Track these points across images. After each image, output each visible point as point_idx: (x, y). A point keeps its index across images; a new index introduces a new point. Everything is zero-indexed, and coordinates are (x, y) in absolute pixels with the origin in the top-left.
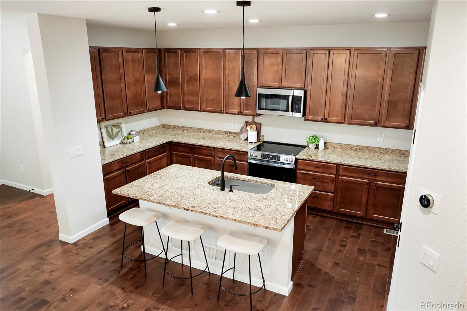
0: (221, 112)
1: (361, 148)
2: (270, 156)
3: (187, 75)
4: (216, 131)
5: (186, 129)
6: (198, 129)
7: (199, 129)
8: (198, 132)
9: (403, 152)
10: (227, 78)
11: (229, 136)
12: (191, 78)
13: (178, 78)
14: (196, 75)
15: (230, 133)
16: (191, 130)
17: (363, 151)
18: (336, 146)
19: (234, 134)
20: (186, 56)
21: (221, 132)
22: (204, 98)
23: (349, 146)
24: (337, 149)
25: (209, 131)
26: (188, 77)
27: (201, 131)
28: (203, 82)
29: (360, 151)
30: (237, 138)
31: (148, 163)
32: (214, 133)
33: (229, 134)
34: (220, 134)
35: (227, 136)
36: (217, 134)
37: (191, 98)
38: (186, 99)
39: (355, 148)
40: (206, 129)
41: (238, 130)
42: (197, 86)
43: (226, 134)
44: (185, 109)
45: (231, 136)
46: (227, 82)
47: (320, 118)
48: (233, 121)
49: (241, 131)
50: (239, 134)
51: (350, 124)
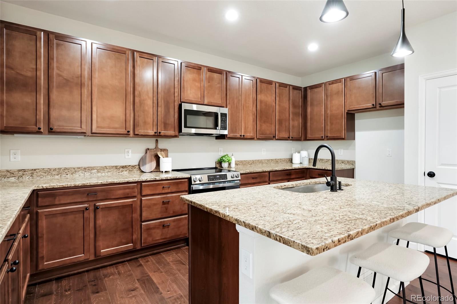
1: (254, 161)
2: (217, 176)
3: (59, 75)
4: (98, 168)
5: (31, 172)
6: (60, 169)
7: (63, 169)
8: (59, 175)
9: (277, 160)
11: (122, 171)
12: (67, 80)
14: (80, 77)
15: (123, 167)
16: (42, 174)
17: (256, 164)
19: (130, 168)
21: (108, 167)
23: (247, 162)
24: (240, 166)
25: (85, 169)
26: (61, 78)
27: (66, 171)
28: (95, 90)
29: (254, 164)
30: (136, 172)
33: (121, 169)
34: (106, 170)
35: (119, 172)
36: (101, 171)
37: (66, 114)
41: (135, 162)
42: (81, 96)
43: (116, 170)
45: (126, 171)
47: (238, 135)
48: (126, 150)
49: (142, 161)
50: (138, 167)
51: (259, 139)
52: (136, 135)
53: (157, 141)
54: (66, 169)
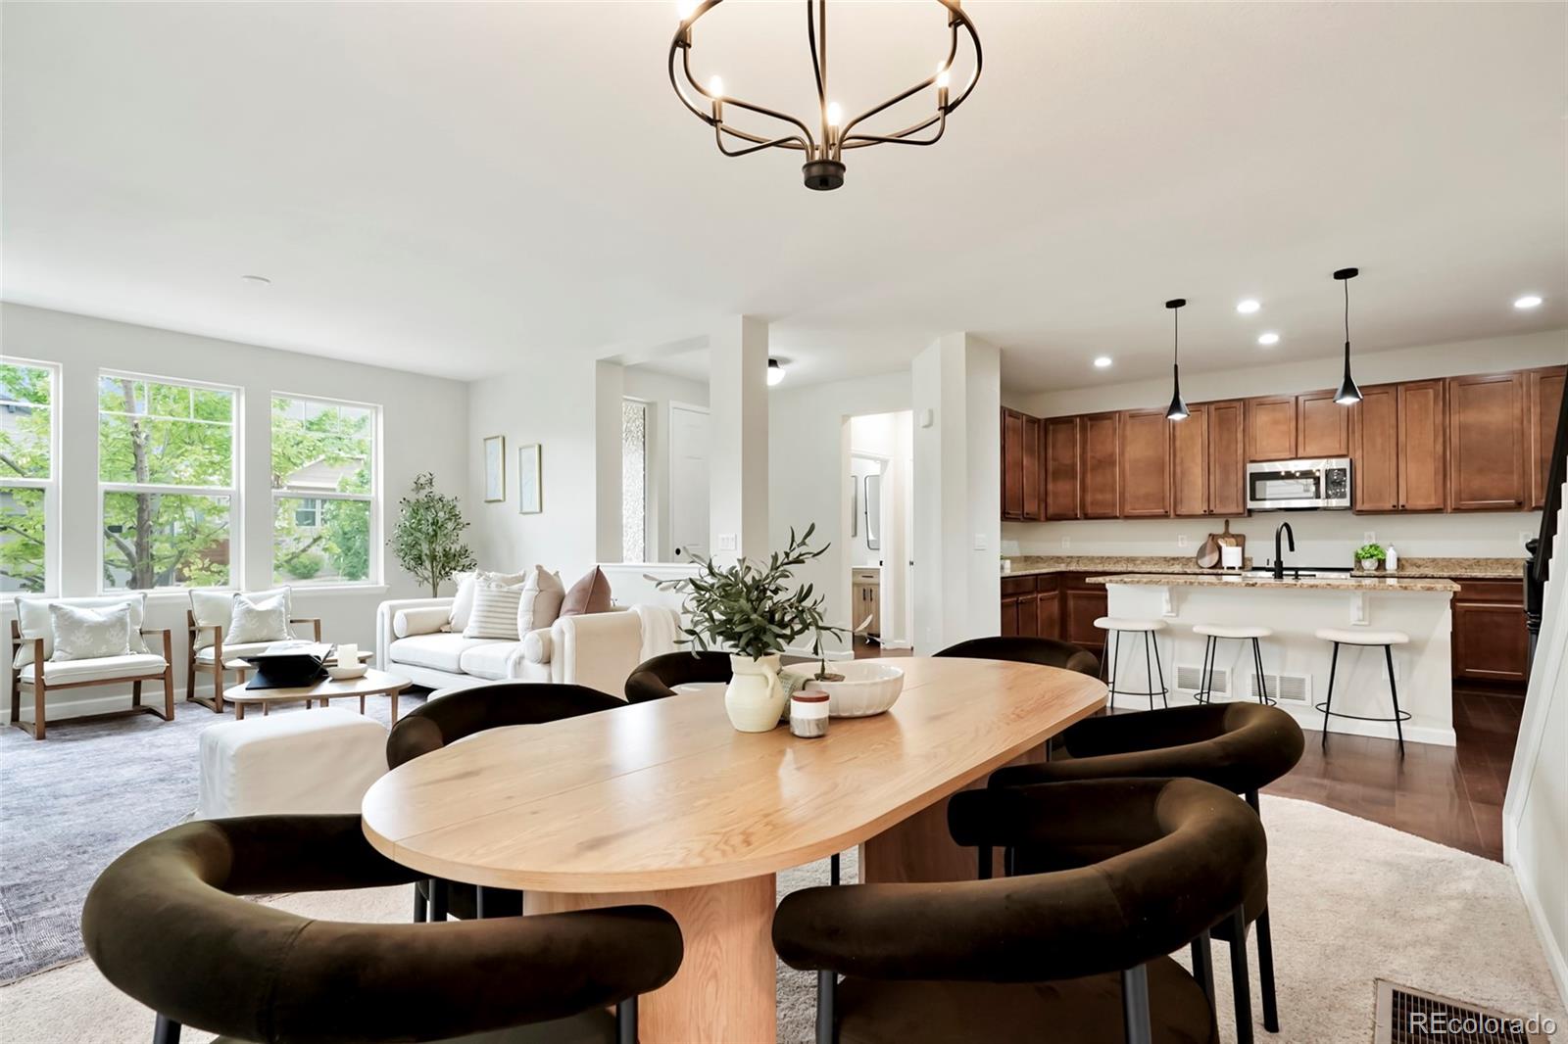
0: (1166, 516)
1: (1482, 561)
3: (1093, 457)
5: (1077, 559)
10: (1178, 455)
11: (1173, 565)
12: (1100, 461)
13: (1074, 465)
14: (1112, 455)
15: (1174, 559)
16: (1087, 562)
17: (1488, 568)
18: (1420, 562)
20: (1091, 426)
22: (1127, 495)
24: (1426, 569)
25: (1127, 559)
26: (1095, 460)
28: (1127, 467)
29: (1481, 568)
31: (1041, 599)
32: (1139, 562)
33: (1172, 562)
34: (1153, 562)
35: (1169, 566)
36: (1146, 563)
37: (1099, 497)
38: (1089, 498)
39: (1469, 563)
40: (1121, 557)
41: (1194, 554)
42: (1114, 476)
44: (1087, 517)
45: (1178, 564)
46: (1178, 460)
47: (1388, 506)
48: (1180, 537)
49: (1202, 552)
50: (1194, 560)
51: (1457, 510)
52: (1179, 516)
53: (1227, 523)
54: (1108, 558)
